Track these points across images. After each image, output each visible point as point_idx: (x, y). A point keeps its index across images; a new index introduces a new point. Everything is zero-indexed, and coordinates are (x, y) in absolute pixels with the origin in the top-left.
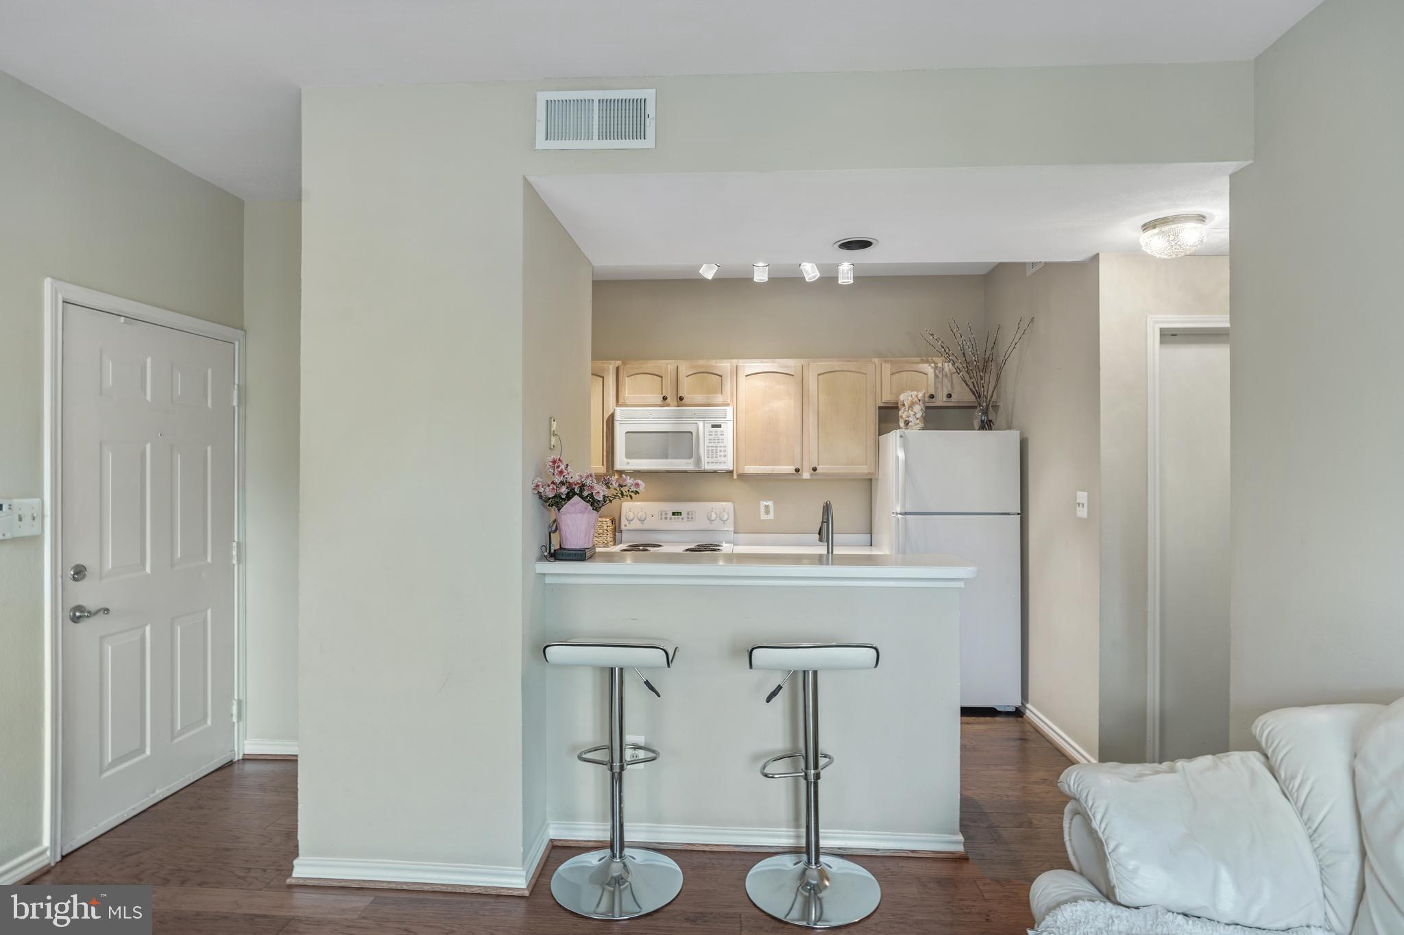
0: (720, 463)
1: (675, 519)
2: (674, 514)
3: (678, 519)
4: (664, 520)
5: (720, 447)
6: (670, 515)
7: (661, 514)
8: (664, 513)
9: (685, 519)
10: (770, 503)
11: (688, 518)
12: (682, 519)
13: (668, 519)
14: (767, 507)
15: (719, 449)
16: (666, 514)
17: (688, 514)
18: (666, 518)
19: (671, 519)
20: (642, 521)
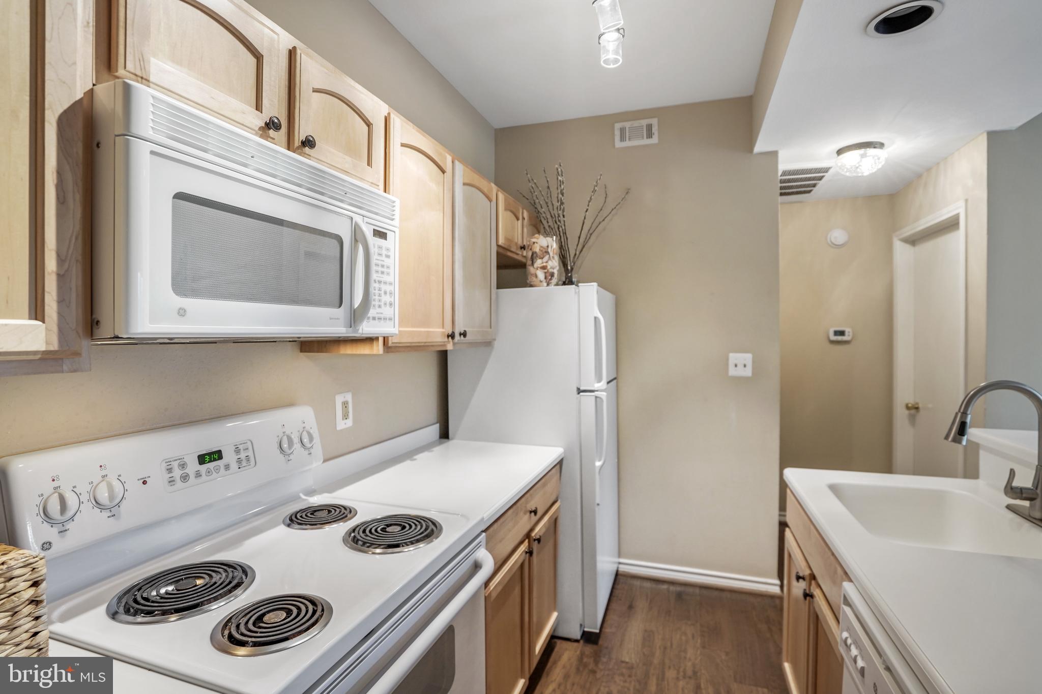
0: (385, 319)
1: (209, 472)
2: (202, 459)
3: (217, 470)
4: (179, 484)
5: (385, 283)
6: (193, 465)
7: (170, 470)
8: (175, 465)
9: (234, 466)
10: (349, 397)
11: (239, 461)
12: (227, 467)
13: (192, 476)
14: (345, 404)
15: (384, 287)
16: (183, 466)
17: (237, 451)
18: (185, 478)
19: (198, 475)
20: (111, 508)
